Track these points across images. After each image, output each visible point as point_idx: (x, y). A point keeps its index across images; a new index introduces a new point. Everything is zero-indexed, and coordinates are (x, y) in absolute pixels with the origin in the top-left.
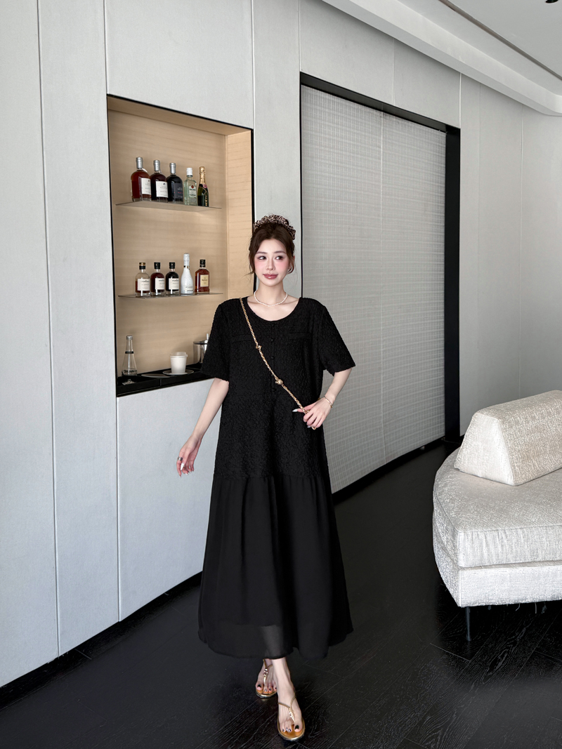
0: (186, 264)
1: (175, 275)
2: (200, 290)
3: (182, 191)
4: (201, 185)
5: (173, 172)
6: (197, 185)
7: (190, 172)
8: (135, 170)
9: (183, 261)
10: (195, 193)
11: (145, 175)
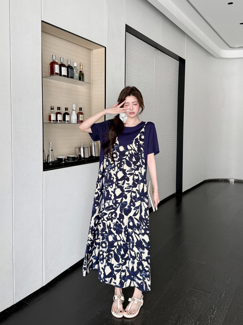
0: (74, 109)
1: (68, 114)
2: (79, 122)
3: (73, 73)
4: (81, 72)
5: (69, 64)
6: (79, 71)
7: (75, 65)
8: (52, 61)
9: (72, 108)
10: (78, 75)
11: (57, 64)
